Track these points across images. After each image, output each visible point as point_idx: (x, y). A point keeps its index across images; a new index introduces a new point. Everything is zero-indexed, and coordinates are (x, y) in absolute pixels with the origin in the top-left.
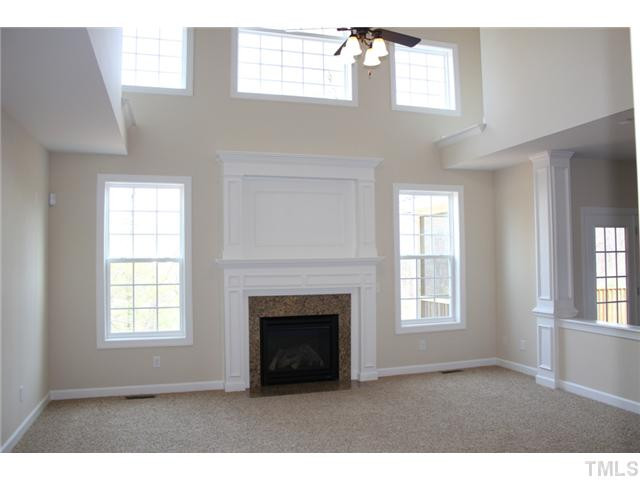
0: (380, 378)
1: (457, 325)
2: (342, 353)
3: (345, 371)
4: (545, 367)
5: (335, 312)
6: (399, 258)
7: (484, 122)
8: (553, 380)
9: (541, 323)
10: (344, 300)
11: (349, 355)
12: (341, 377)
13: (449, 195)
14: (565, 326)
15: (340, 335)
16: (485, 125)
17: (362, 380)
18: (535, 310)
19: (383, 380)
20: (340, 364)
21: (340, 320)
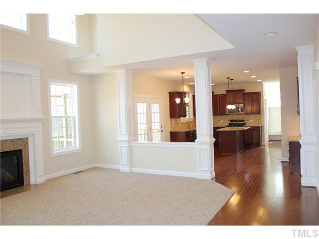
0: (46, 180)
1: (78, 149)
2: (25, 171)
3: (27, 180)
4: (124, 163)
5: (20, 148)
6: (51, 118)
7: (98, 53)
8: (128, 169)
9: (121, 144)
10: (25, 141)
11: (29, 171)
12: (25, 184)
13: (71, 86)
14: (133, 145)
15: (23, 160)
16: (98, 54)
17: (38, 183)
18: (118, 139)
19: (48, 181)
20: (24, 176)
21: (23, 153)
